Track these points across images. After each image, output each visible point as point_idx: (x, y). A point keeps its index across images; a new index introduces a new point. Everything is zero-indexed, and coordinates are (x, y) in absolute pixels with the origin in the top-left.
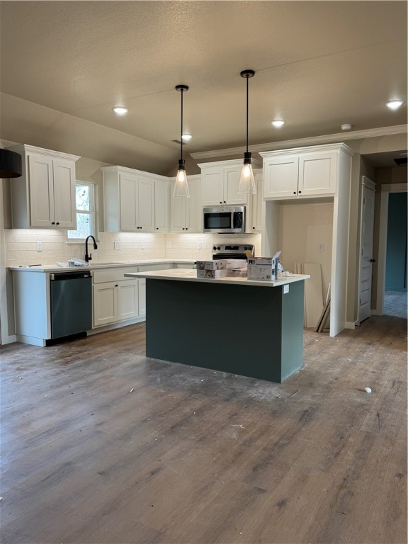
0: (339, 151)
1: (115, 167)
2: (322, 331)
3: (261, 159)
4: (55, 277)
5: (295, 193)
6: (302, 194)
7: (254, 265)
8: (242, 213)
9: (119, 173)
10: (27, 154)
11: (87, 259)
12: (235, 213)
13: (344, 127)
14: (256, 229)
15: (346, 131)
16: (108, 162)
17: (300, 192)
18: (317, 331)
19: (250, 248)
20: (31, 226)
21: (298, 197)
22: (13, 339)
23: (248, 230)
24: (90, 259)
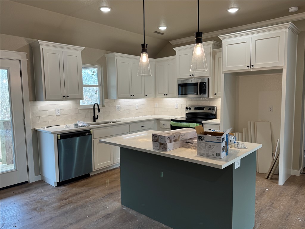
0: (287, 30)
1: (113, 54)
2: (271, 179)
3: (220, 41)
4: (61, 136)
5: (248, 66)
6: (254, 67)
7: (204, 141)
8: (206, 83)
9: (116, 58)
10: (41, 47)
11: (95, 119)
12: (200, 83)
13: (291, 10)
14: (217, 95)
15: (293, 13)
16: (110, 51)
17: (253, 66)
18: (268, 178)
19: (213, 108)
20: (46, 100)
21: (251, 69)
22: (39, 178)
23: (211, 96)
24: (97, 118)
